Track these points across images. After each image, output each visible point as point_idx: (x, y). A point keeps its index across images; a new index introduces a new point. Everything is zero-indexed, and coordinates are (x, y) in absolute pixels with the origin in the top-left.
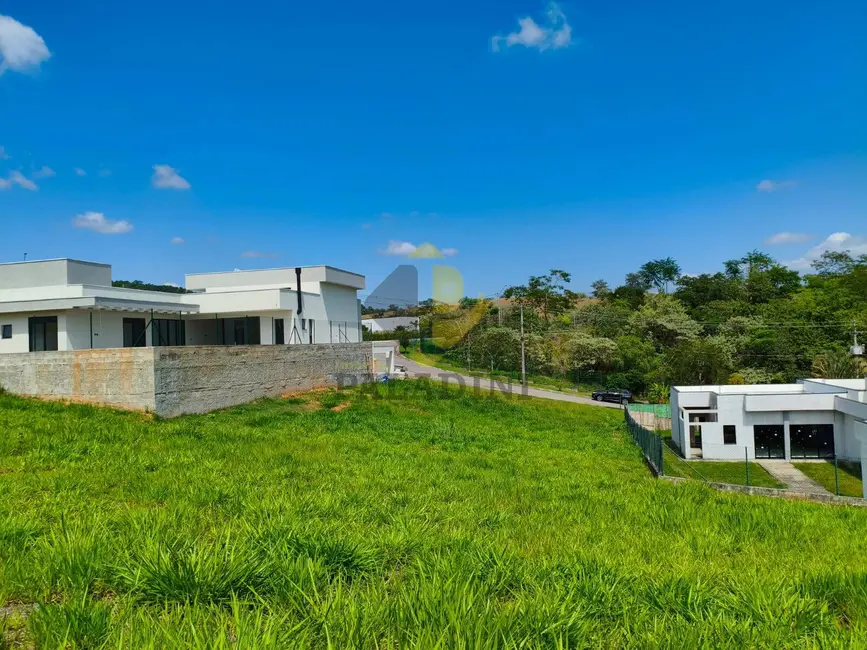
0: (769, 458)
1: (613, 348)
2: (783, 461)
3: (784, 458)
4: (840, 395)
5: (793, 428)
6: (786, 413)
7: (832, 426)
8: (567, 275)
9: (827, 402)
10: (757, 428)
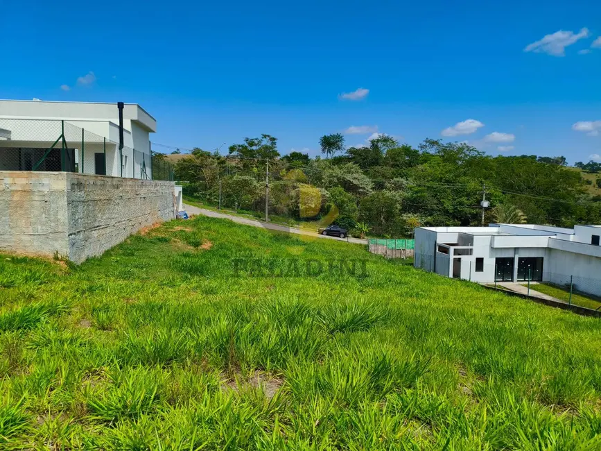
0: (503, 281)
1: (328, 196)
2: (511, 283)
3: (512, 281)
4: (551, 237)
5: (520, 259)
6: (516, 249)
7: (543, 258)
8: (274, 139)
9: (543, 242)
10: (498, 260)
